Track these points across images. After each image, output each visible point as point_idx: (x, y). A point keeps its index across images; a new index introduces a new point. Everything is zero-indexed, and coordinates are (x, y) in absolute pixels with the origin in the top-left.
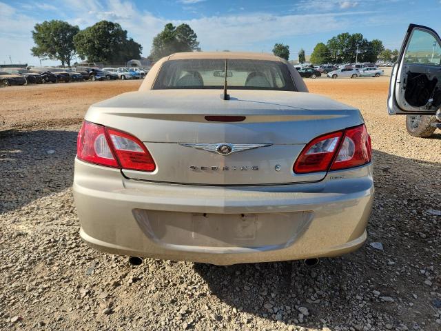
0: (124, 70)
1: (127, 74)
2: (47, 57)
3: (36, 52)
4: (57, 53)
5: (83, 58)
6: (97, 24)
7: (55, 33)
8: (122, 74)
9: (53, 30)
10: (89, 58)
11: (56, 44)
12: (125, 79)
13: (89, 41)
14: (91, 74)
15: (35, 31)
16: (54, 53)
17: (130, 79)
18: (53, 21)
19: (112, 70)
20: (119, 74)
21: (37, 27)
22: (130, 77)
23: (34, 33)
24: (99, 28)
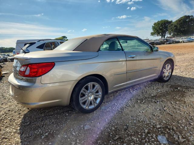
0: (185, 38)
1: (185, 40)
2: (156, 35)
3: (152, 34)
4: (160, 34)
5: (170, 34)
6: (181, 18)
7: (161, 25)
8: (183, 40)
9: (160, 24)
10: (173, 34)
11: (161, 29)
12: (184, 42)
13: (175, 26)
14: (165, 41)
15: (154, 26)
16: (159, 33)
17: (187, 42)
18: (162, 20)
19: (177, 39)
20: (181, 40)
21: (155, 24)
22: (186, 41)
23: (153, 26)
24: (181, 19)
